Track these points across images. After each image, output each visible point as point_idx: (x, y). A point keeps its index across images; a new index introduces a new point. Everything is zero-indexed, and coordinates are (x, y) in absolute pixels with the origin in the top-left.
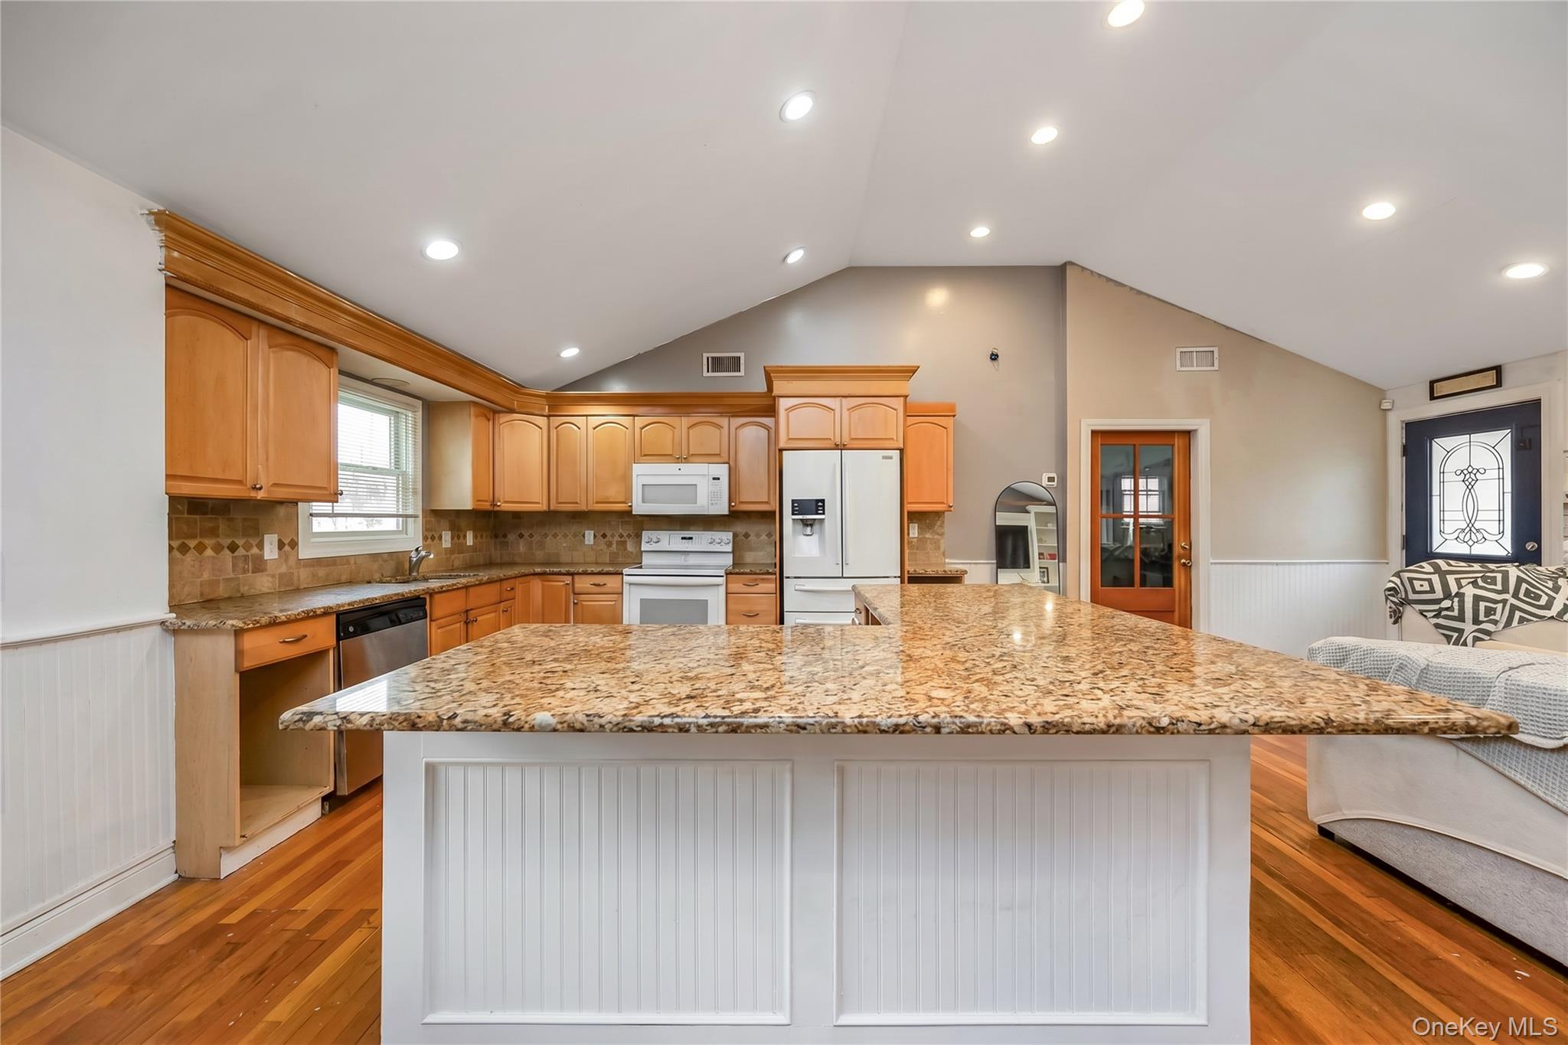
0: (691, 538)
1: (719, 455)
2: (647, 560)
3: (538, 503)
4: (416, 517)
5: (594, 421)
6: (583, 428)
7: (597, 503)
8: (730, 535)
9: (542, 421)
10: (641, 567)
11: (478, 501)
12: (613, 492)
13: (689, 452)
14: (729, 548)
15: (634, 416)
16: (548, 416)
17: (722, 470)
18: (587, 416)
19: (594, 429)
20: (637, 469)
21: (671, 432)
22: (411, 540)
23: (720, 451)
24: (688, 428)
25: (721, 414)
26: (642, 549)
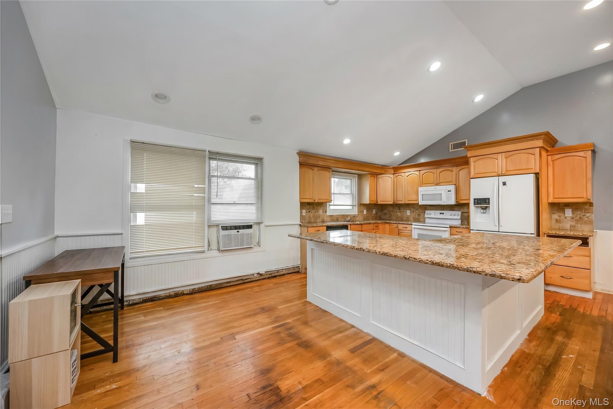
0: (443, 214)
1: (452, 182)
2: (427, 221)
3: (390, 201)
4: (355, 206)
5: (407, 174)
6: (404, 177)
7: (408, 201)
8: (460, 213)
9: (392, 176)
10: (425, 223)
11: (371, 201)
12: (413, 197)
13: (440, 181)
14: (459, 217)
15: (420, 171)
16: (394, 174)
17: (452, 188)
18: (404, 173)
19: (407, 176)
20: (420, 189)
21: (433, 175)
22: (355, 212)
23: (452, 180)
24: (440, 173)
25: (453, 166)
26: (425, 217)
